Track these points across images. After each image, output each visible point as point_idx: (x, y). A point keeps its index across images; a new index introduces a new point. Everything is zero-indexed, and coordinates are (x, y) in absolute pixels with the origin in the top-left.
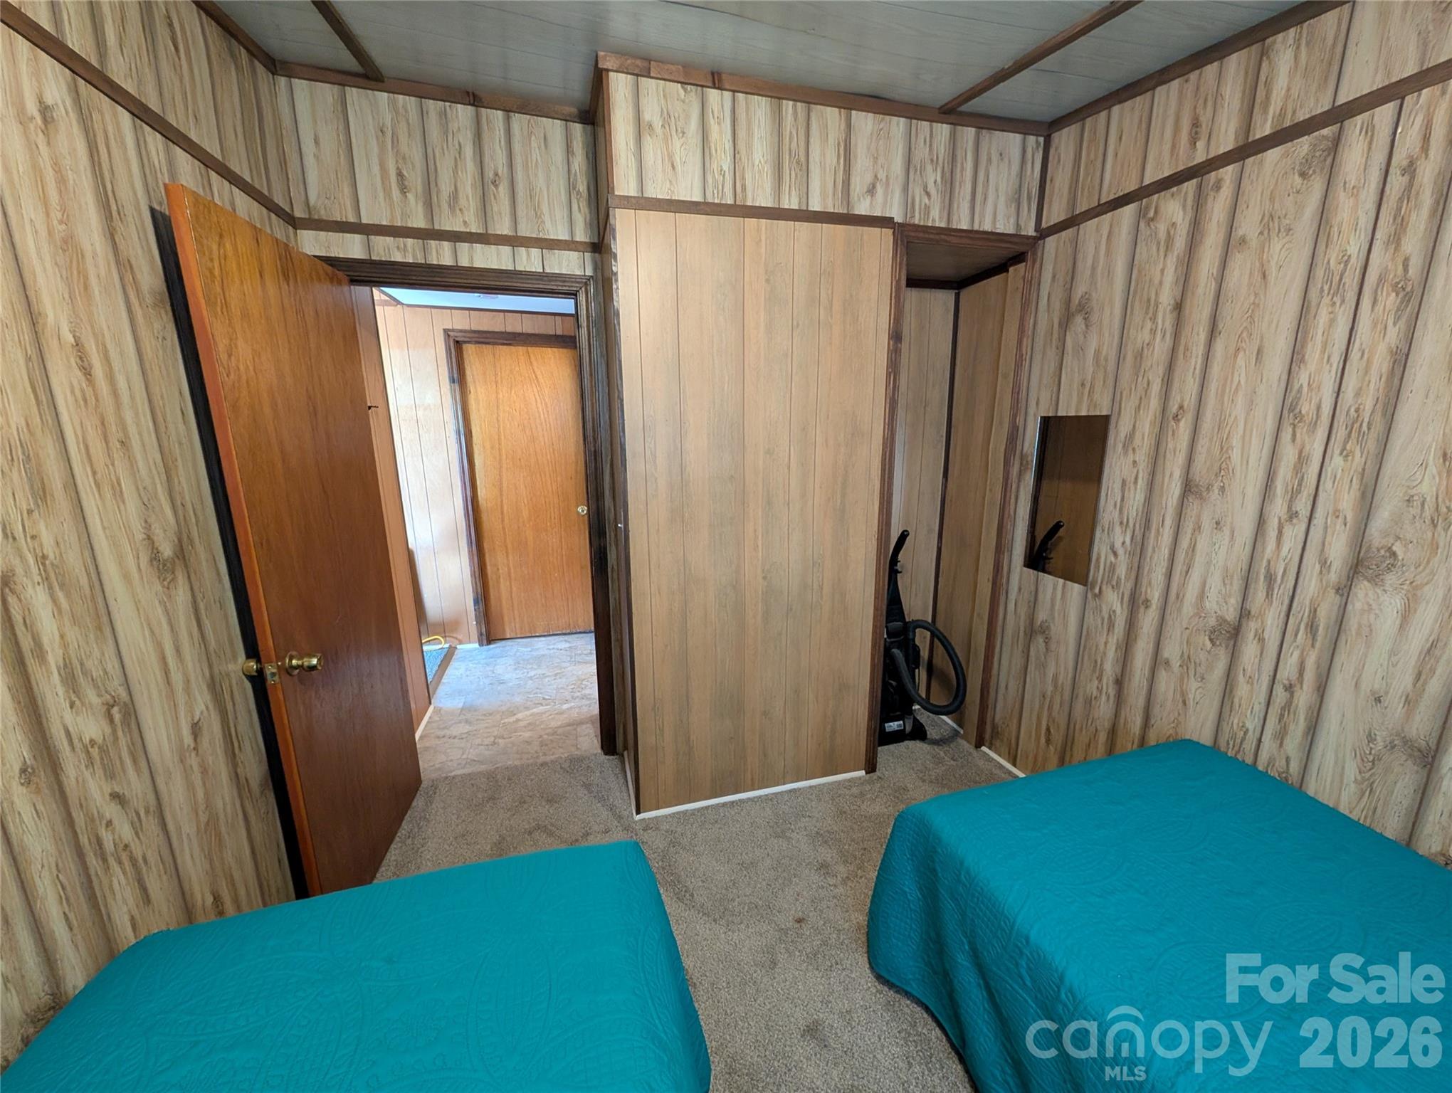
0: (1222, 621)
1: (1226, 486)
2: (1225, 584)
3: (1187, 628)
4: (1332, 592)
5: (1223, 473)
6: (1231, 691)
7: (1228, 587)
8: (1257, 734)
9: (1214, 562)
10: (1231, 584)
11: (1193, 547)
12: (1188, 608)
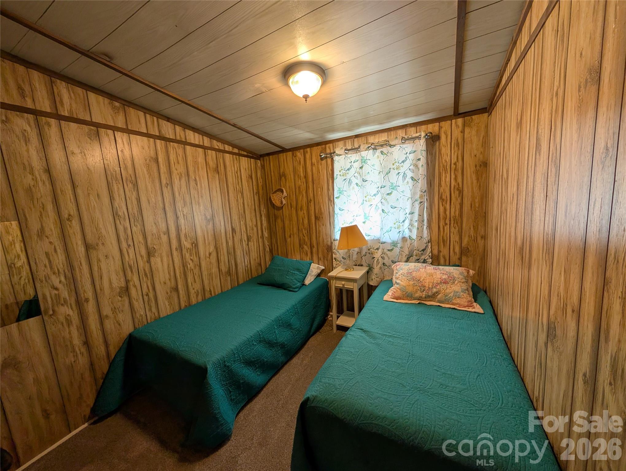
0: (121, 288)
1: (104, 242)
2: (118, 276)
3: (109, 299)
4: (146, 263)
5: (100, 238)
6: (133, 308)
7: (119, 276)
8: (145, 314)
9: (110, 270)
10: (120, 274)
11: (100, 268)
12: (107, 291)
